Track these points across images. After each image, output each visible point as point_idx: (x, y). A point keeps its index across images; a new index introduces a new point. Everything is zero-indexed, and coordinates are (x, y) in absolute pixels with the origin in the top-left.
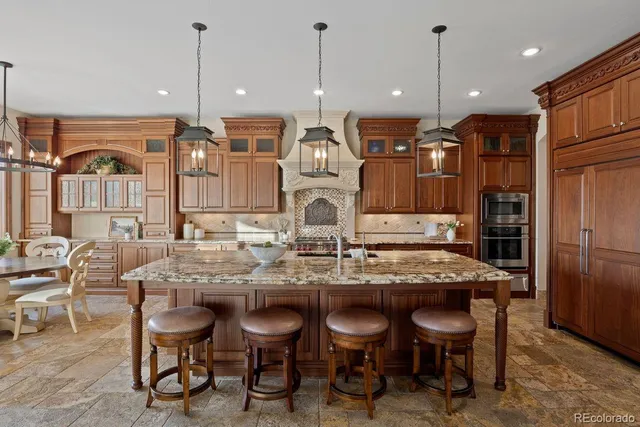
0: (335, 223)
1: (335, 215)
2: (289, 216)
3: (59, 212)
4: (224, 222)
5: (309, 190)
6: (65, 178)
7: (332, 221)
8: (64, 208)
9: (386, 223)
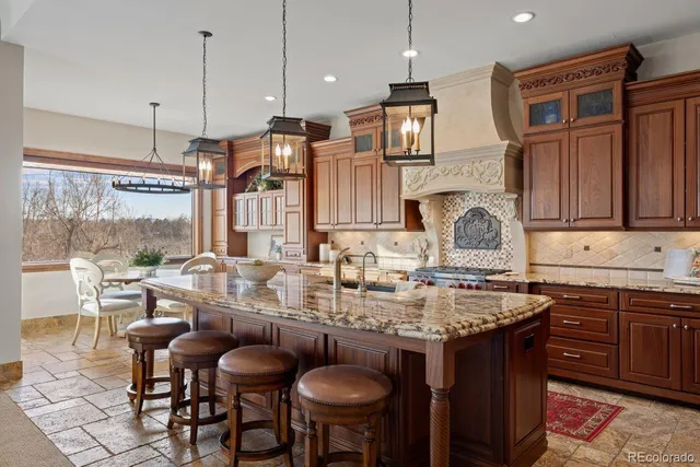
0: (498, 247)
1: (498, 234)
2: (431, 235)
3: (234, 231)
4: (362, 243)
5: (462, 193)
6: (240, 198)
7: (495, 243)
8: (239, 228)
9: (587, 248)
